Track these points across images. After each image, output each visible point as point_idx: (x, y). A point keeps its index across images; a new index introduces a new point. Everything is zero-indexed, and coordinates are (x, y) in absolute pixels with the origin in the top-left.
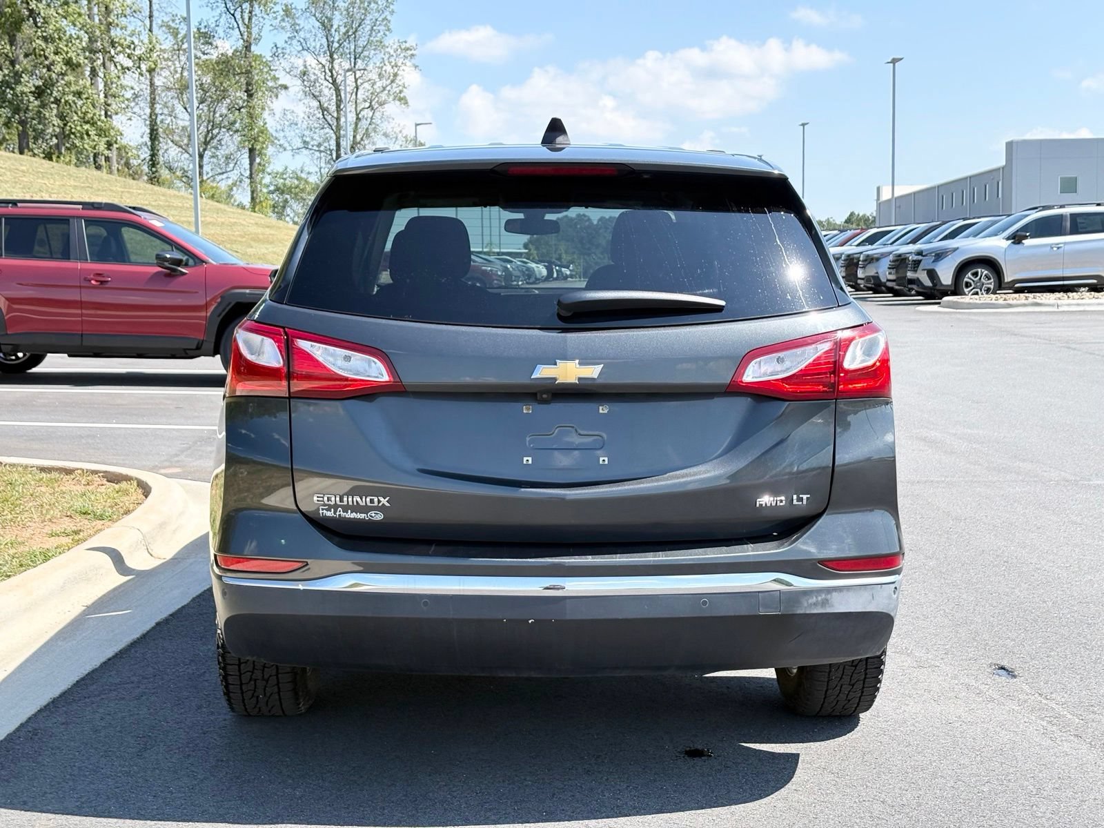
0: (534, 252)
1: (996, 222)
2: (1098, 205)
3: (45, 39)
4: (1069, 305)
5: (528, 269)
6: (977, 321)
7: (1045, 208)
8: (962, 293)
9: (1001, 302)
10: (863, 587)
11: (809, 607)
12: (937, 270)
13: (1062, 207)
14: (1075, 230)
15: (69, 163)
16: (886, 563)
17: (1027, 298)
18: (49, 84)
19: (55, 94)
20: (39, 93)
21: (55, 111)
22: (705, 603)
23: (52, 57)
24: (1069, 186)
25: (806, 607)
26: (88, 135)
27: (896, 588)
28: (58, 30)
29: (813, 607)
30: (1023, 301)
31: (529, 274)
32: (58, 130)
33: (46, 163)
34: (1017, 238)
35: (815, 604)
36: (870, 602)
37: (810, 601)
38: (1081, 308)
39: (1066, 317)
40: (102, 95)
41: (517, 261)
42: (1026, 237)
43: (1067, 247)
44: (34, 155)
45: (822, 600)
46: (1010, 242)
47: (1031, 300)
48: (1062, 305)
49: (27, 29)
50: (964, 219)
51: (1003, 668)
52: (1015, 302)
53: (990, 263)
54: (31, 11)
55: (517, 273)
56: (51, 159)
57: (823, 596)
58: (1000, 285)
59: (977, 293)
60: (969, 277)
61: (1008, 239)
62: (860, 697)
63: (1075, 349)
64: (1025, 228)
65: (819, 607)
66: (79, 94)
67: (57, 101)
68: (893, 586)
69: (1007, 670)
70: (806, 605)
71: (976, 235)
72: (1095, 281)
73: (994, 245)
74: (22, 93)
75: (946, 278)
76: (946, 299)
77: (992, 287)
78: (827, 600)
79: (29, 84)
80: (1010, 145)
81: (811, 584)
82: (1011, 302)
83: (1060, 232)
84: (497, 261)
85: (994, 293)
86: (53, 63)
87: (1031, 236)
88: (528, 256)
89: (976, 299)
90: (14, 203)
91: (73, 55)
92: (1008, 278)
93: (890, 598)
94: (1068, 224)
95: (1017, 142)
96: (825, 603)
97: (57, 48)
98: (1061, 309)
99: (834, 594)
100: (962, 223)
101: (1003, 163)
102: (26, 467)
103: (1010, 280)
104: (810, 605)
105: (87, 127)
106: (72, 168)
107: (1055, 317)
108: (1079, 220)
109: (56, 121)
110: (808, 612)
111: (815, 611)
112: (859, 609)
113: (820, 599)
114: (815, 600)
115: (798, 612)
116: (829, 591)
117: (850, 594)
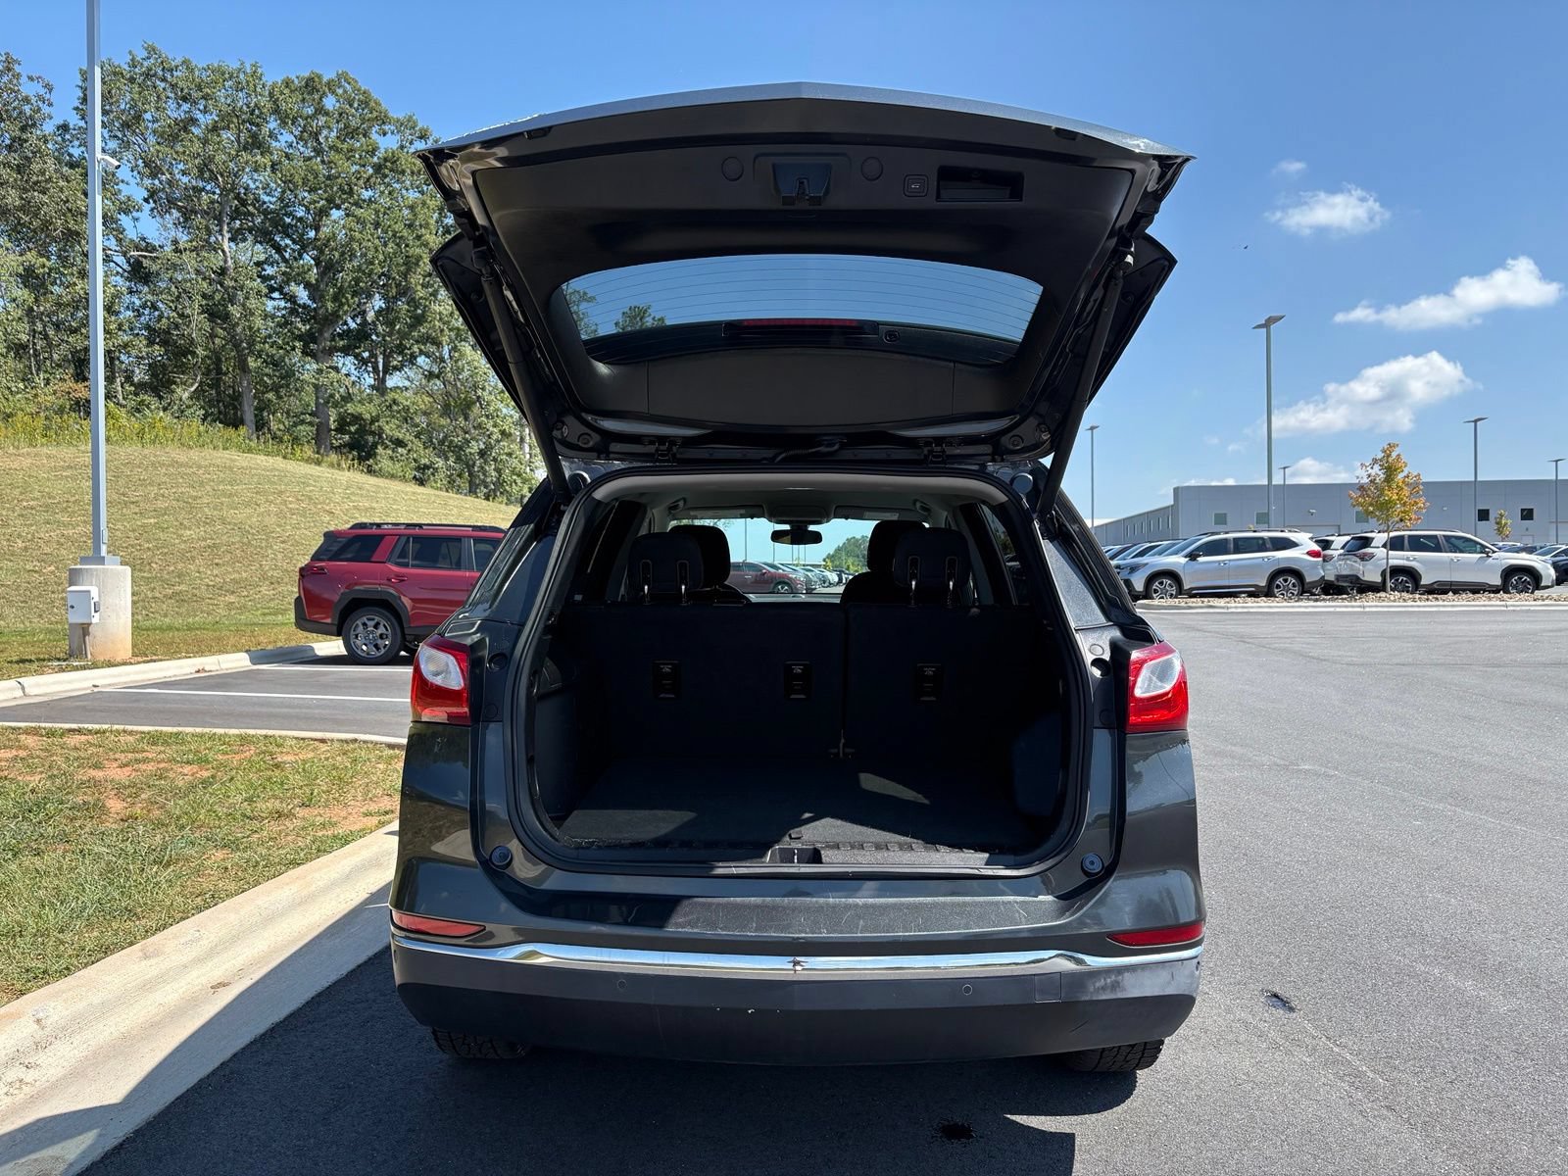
0: (829, 564)
1: (1174, 545)
2: (1255, 531)
3: (487, 416)
4: (1236, 607)
5: (823, 577)
6: (1166, 620)
7: (1213, 534)
8: (1152, 598)
9: (1183, 604)
10: (1160, 965)
11: (1099, 992)
12: (1132, 580)
13: (1227, 533)
14: (1237, 551)
15: (501, 503)
16: (1183, 933)
17: (1203, 602)
18: (489, 447)
19: (493, 454)
20: (482, 454)
21: (493, 467)
22: (967, 989)
23: (491, 429)
24: (1221, 519)
25: (1092, 993)
26: (516, 483)
27: (1198, 963)
28: (497, 410)
29: (1100, 992)
30: (1200, 604)
31: (824, 581)
32: (494, 479)
33: (485, 503)
34: (1193, 556)
35: (1103, 988)
36: (1169, 983)
37: (1098, 985)
38: (1245, 610)
39: (1235, 617)
40: (528, 456)
41: (816, 571)
42: (1200, 556)
43: (1231, 563)
44: (477, 497)
45: (1112, 982)
46: (1187, 559)
47: (1206, 604)
48: (1231, 607)
49: (476, 409)
50: (1151, 542)
51: (1276, 996)
52: (1194, 605)
53: (1172, 575)
54: (479, 397)
55: (815, 579)
56: (488, 500)
57: (1113, 977)
58: (1180, 591)
59: (1163, 598)
60: (1156, 585)
61: (1186, 557)
62: (1140, 1059)
63: (1248, 643)
64: (1198, 549)
65: (1109, 990)
66: (510, 455)
67: (495, 460)
68: (1195, 961)
69: (1282, 1000)
70: (1092, 989)
71: (1160, 553)
72: (1253, 589)
73: (1176, 561)
74: (471, 453)
75: (1139, 586)
76: (1139, 602)
77: (1174, 593)
78: (1118, 983)
79: (475, 447)
80: (1176, 490)
81: (1099, 962)
82: (1190, 604)
83: (1226, 552)
84: (802, 571)
85: (1176, 597)
86: (491, 434)
87: (1205, 555)
88: (825, 567)
89: (1163, 602)
90: (420, 526)
91: (507, 428)
92: (1186, 586)
93: (1192, 975)
94: (1232, 546)
95: (1182, 488)
96: (1115, 986)
97: (495, 422)
98: (1230, 610)
99: (1126, 974)
100: (1149, 545)
101: (1172, 503)
102: (376, 743)
103: (1188, 587)
104: (1097, 990)
105: (514, 477)
106: (503, 506)
107: (1227, 617)
108: (1240, 543)
109: (494, 474)
110: (1094, 998)
111: (1104, 997)
112: (1157, 992)
113: (1109, 981)
114: (1102, 982)
115: (1083, 999)
116: (1120, 970)
117: (1147, 974)
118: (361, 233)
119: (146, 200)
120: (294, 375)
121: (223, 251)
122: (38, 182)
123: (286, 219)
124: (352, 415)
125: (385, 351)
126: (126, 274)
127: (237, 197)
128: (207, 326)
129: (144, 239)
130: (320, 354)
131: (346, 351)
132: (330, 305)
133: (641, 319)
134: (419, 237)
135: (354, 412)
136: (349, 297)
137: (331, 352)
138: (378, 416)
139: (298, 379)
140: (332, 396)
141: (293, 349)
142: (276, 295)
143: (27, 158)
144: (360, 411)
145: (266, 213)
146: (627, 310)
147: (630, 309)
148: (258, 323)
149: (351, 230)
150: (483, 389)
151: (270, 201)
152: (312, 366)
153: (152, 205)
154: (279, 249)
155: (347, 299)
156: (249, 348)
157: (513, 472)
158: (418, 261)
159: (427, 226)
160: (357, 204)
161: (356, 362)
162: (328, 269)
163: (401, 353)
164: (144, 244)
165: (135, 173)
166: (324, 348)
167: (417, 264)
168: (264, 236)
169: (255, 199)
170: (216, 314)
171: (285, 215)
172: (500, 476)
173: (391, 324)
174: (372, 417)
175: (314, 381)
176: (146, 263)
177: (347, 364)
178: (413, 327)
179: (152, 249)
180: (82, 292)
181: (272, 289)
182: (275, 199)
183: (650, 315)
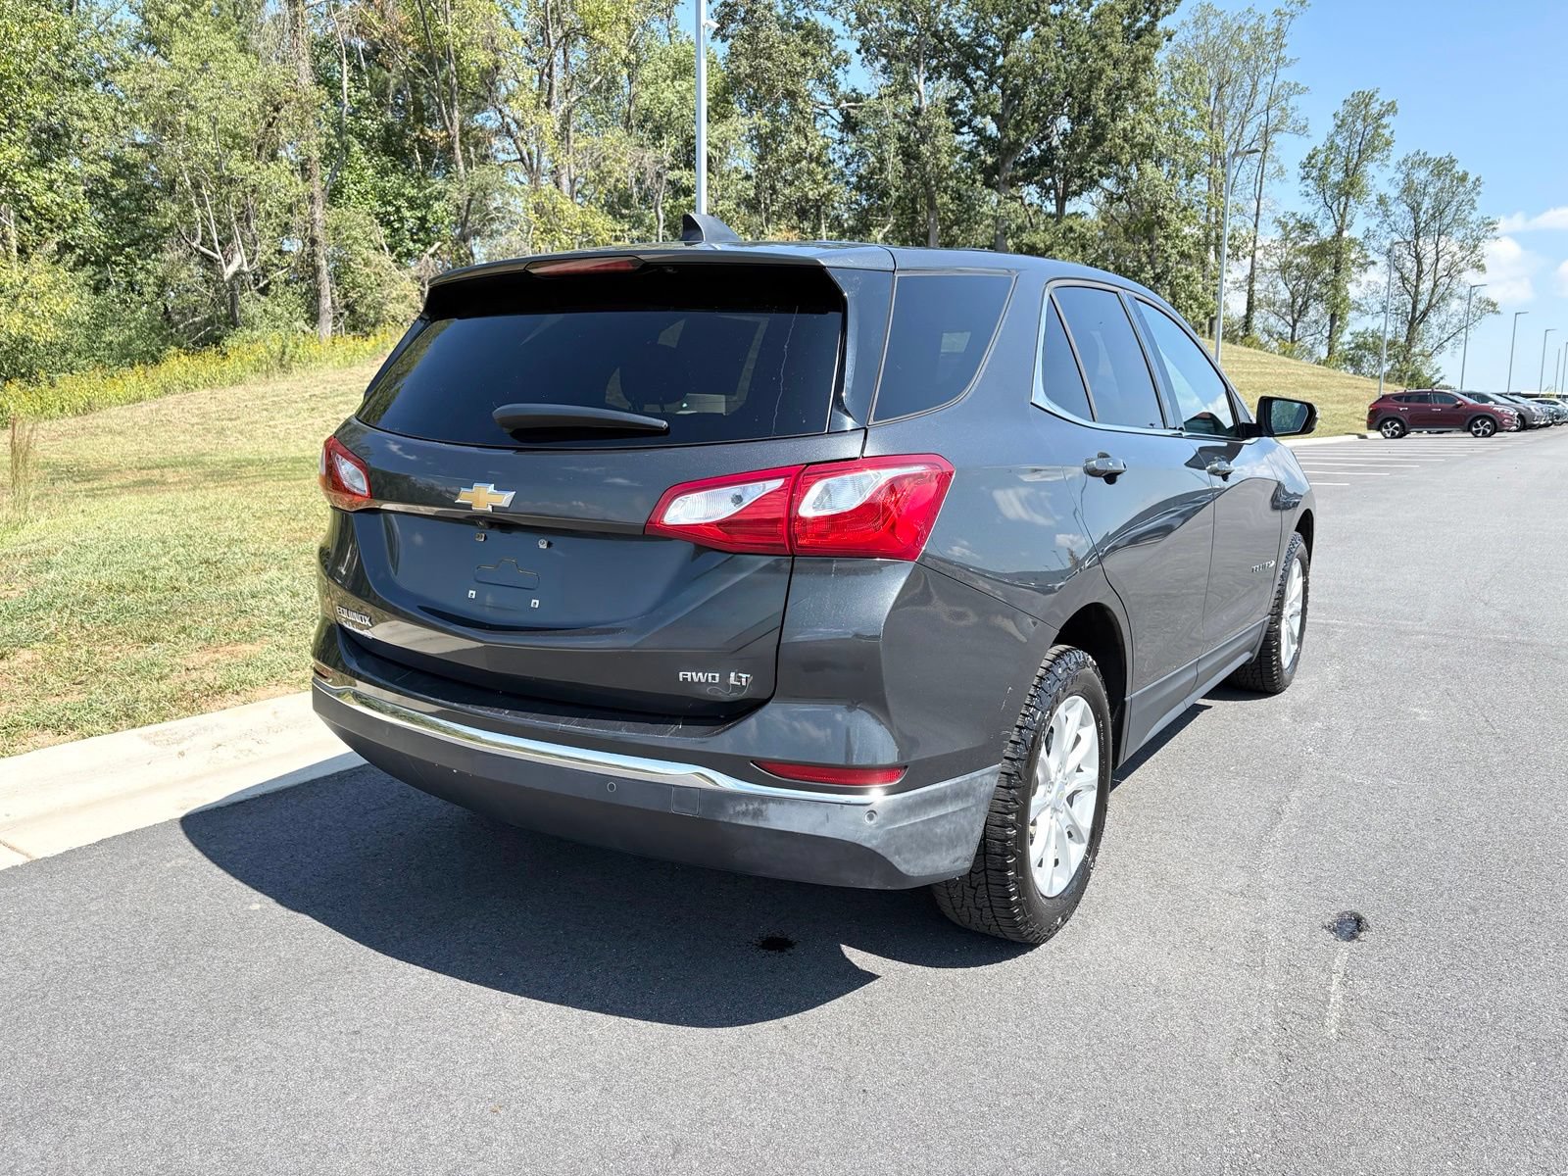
10: (813, 804)
11: (736, 816)
25: (731, 816)
29: (741, 816)
35: (745, 814)
36: (821, 824)
37: (738, 808)
45: (754, 809)
57: (756, 805)
65: (750, 817)
70: (731, 811)
78: (761, 811)
81: (741, 786)
96: (757, 814)
99: (771, 805)
104: (738, 814)
110: (734, 821)
111: (744, 823)
112: (806, 830)
113: (751, 807)
114: (743, 807)
115: (721, 819)
116: (764, 799)
117: (794, 809)
118: (1044, 53)
119: (858, 52)
120: (975, 209)
121: (918, 92)
122: (764, 49)
123: (979, 49)
124: (1027, 245)
125: (1065, 176)
126: (839, 126)
127: (935, 34)
128: (901, 167)
129: (854, 90)
130: (1001, 185)
131: (1027, 179)
132: (1012, 134)
133: (1366, 107)
134: (1103, 49)
135: (1028, 242)
136: (1029, 122)
137: (1012, 183)
138: (1052, 245)
139: (979, 212)
140: (1009, 227)
141: (974, 181)
142: (965, 129)
143: (756, 28)
144: (1034, 240)
145: (959, 47)
146: (1348, 97)
147: (1353, 95)
148: (945, 160)
149: (1034, 52)
150: (1164, 208)
151: (964, 33)
152: (995, 198)
153: (864, 54)
154: (970, 83)
155: (1027, 125)
156: (937, 185)
157: (1190, 297)
158: (1100, 75)
159: (1112, 34)
160: (1044, 23)
161: (1039, 190)
162: (1014, 95)
163: (1081, 176)
164: (855, 96)
165: (847, 26)
166: (1006, 179)
167: (1100, 79)
168: (958, 72)
169: (951, 34)
170: (909, 155)
171: (978, 46)
172: (1175, 301)
173: (1071, 147)
174: (1046, 246)
175: (992, 213)
176: (853, 112)
177: (1031, 193)
178: (1092, 148)
179: (858, 99)
180: (796, 147)
181: (962, 124)
182: (970, 31)
183: (1377, 100)
